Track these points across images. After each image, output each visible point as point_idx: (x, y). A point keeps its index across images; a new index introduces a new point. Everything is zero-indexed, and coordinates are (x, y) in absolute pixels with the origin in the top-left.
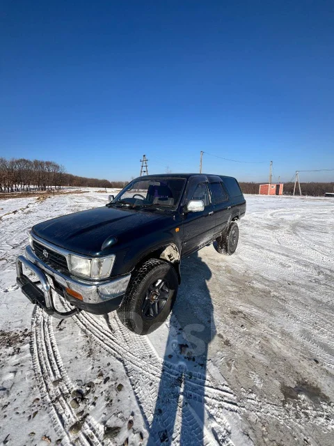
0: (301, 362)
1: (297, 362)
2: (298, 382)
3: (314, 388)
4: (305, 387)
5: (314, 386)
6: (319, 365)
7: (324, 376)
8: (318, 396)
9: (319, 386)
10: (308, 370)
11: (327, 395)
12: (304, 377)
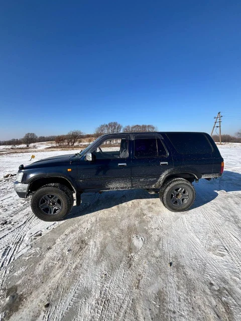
0: (43, 294)
1: (43, 290)
2: (22, 295)
3: (17, 307)
4: (18, 300)
5: (20, 307)
6: (44, 308)
7: (32, 314)
8: (10, 311)
9: (19, 310)
10: (35, 300)
11: (11, 317)
12: (28, 298)
